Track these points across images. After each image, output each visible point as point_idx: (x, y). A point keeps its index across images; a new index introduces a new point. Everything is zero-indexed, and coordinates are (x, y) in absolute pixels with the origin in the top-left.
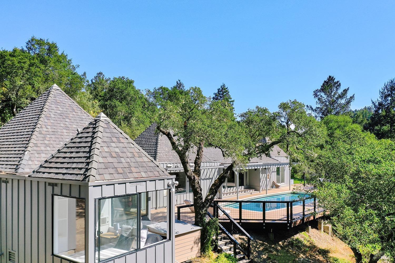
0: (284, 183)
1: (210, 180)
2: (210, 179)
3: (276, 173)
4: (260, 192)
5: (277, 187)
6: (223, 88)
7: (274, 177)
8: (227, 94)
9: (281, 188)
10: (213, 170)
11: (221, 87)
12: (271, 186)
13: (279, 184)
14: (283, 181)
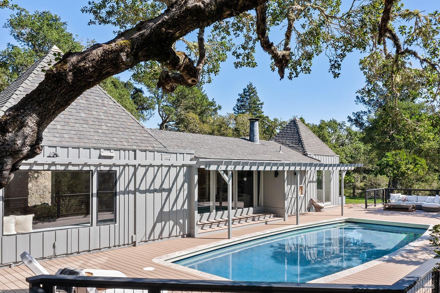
0: (330, 203)
1: (165, 194)
2: (164, 190)
3: (315, 185)
4: (284, 221)
5: (317, 210)
6: (249, 88)
7: (312, 191)
8: (255, 95)
9: (325, 211)
10: (173, 171)
11: (248, 87)
12: (307, 207)
13: (321, 204)
14: (328, 199)
